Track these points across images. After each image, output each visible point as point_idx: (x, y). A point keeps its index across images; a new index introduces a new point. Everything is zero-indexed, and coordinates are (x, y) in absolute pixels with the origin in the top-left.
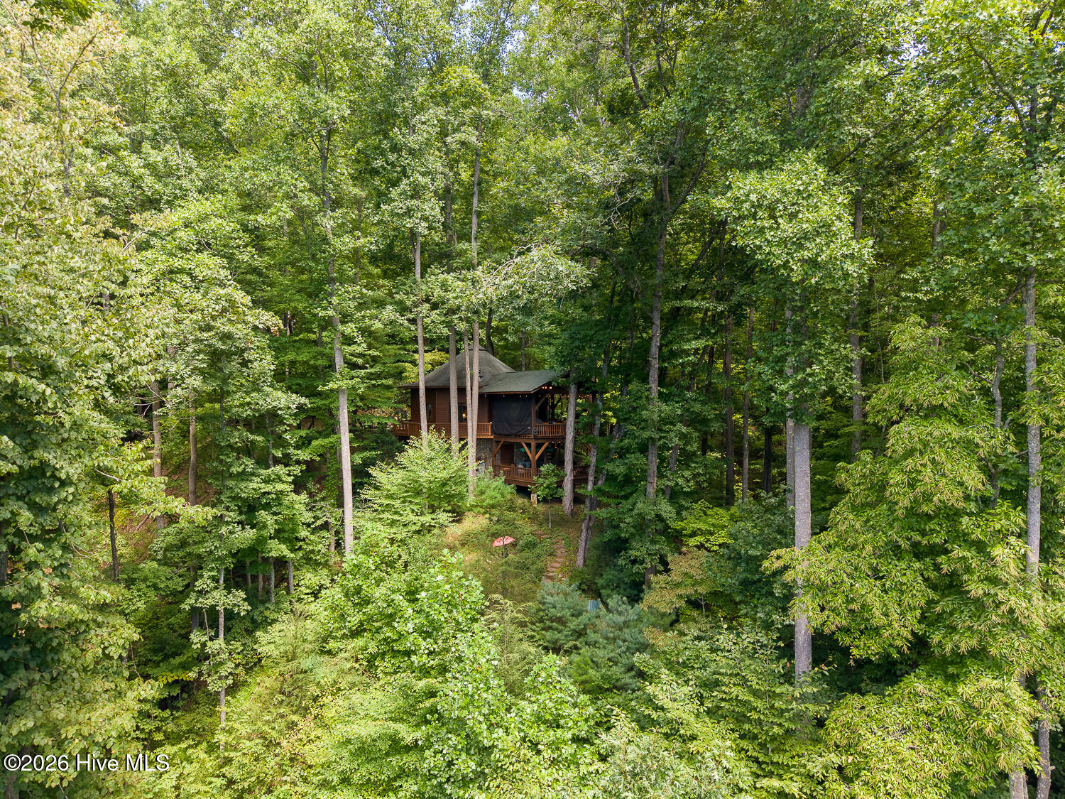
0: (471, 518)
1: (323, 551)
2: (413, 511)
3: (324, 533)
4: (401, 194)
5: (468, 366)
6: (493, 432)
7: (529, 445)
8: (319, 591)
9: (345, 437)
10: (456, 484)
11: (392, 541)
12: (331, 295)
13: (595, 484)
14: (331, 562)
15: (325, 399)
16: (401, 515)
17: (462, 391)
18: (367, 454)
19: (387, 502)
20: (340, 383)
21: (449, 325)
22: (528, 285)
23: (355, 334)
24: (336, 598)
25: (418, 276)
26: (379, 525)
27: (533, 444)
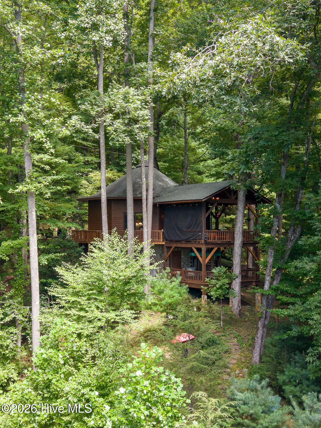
0: (147, 317)
1: (11, 346)
2: (98, 308)
3: (12, 330)
4: (86, 11)
5: (143, 176)
6: (165, 239)
7: (199, 250)
8: (8, 384)
9: (34, 239)
10: (138, 282)
11: (79, 336)
12: (21, 103)
13: (271, 284)
14: (18, 357)
15: (14, 204)
16: (87, 312)
17: (138, 202)
18: (52, 256)
19: (73, 299)
20: (30, 186)
21: (130, 134)
22: (235, 63)
23: (44, 140)
24: (26, 391)
25: (101, 90)
26: (65, 320)
27: (204, 248)
